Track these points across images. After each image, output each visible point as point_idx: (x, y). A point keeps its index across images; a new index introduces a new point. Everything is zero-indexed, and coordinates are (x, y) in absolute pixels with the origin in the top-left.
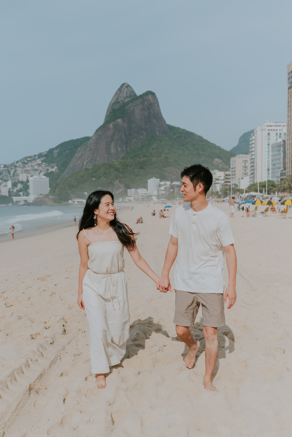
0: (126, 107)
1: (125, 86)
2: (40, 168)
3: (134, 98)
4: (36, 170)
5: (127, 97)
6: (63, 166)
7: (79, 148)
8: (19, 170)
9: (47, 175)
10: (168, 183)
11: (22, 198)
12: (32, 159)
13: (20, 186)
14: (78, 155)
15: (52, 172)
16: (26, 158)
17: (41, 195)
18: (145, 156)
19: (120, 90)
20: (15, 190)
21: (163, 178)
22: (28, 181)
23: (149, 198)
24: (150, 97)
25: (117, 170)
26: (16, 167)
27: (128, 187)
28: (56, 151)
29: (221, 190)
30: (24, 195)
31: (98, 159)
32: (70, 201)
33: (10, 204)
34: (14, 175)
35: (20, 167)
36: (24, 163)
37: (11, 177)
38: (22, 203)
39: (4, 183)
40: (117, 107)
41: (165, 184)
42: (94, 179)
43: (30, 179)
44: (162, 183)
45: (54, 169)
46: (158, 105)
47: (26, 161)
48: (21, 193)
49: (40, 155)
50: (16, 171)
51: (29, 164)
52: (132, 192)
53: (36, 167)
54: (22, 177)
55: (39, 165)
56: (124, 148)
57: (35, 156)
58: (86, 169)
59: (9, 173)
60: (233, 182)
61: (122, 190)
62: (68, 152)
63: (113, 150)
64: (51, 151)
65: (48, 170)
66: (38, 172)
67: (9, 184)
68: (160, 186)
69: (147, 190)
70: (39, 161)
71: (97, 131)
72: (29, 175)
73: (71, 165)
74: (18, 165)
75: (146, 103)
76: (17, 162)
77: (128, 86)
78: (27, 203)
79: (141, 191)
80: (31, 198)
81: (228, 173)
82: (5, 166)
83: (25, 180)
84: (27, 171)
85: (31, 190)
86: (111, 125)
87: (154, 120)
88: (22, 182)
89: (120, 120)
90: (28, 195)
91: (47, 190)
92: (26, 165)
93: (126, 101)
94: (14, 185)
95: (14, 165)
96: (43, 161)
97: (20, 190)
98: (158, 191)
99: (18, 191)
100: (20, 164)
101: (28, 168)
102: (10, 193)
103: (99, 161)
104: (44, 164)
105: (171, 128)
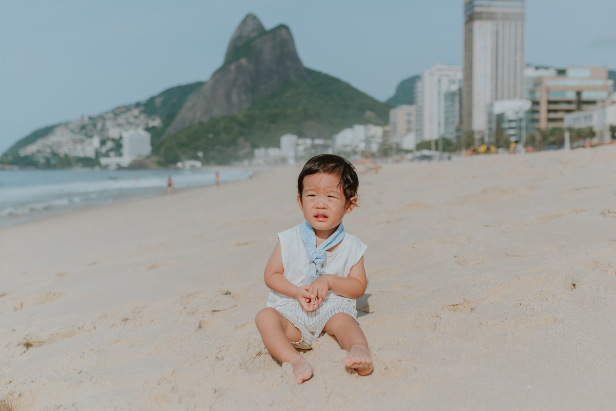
0: (253, 44)
1: (250, 18)
2: (137, 122)
3: (262, 32)
5: (253, 31)
6: (169, 118)
7: (190, 96)
8: (109, 124)
9: (148, 129)
10: (308, 142)
11: (113, 160)
12: (128, 109)
13: (110, 145)
14: (188, 104)
15: (154, 127)
16: (118, 108)
17: (139, 156)
18: (277, 107)
19: (244, 22)
20: (104, 150)
21: (301, 135)
22: (121, 138)
23: (284, 160)
24: (283, 32)
25: (241, 124)
26: (104, 119)
27: (255, 146)
28: (158, 102)
29: (379, 150)
30: (116, 156)
31: (215, 110)
32: (179, 165)
33: (97, 169)
35: (110, 119)
36: (116, 115)
37: (98, 132)
38: (113, 167)
39: (88, 141)
40: (240, 44)
41: (304, 143)
42: (211, 136)
43: (126, 135)
44: (301, 141)
45: (156, 122)
46: (293, 43)
48: (112, 154)
49: (138, 105)
50: (104, 125)
51: (123, 116)
52: (260, 152)
53: (132, 120)
54: (113, 133)
55: (136, 117)
56: (250, 96)
57: (130, 105)
58: (201, 123)
59: (95, 126)
60: (393, 140)
61: (247, 150)
62: (174, 100)
63: (235, 99)
64: (152, 100)
65: (148, 124)
66: (134, 127)
67: (96, 141)
68: (297, 145)
69: (280, 151)
70: (136, 112)
71: (214, 74)
72: (123, 130)
73: (179, 118)
74: (107, 117)
75: (278, 39)
76: (107, 113)
77: (255, 18)
78: (120, 168)
79: (273, 152)
80: (126, 160)
81: (387, 128)
82: (90, 118)
83: (117, 136)
84: (120, 125)
85: (126, 149)
86: (232, 67)
87: (289, 61)
88: (113, 140)
89: (244, 61)
90: (120, 155)
91: (147, 149)
92: (119, 118)
93: (253, 35)
94: (103, 143)
95: (102, 117)
96: (141, 112)
97: (111, 150)
98: (296, 151)
99: (108, 151)
100: (110, 115)
101: (121, 120)
102: (98, 154)
103: (217, 112)
104: (142, 117)
105: (310, 72)
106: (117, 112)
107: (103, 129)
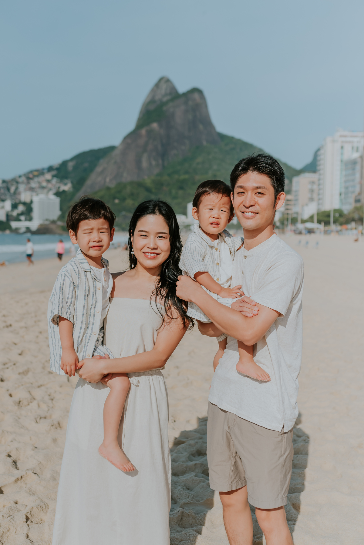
0: (165, 108)
1: (164, 81)
2: (50, 186)
3: (175, 95)
4: (43, 188)
5: (166, 95)
6: (79, 184)
7: (101, 161)
8: (22, 187)
9: (58, 194)
11: (22, 225)
12: (41, 172)
13: (21, 208)
14: (99, 169)
15: (64, 192)
16: (31, 172)
17: (47, 220)
18: (186, 173)
19: (157, 85)
20: (15, 213)
22: (31, 202)
24: (196, 96)
25: (149, 190)
26: (17, 182)
28: (70, 165)
30: (26, 220)
31: (125, 175)
33: (8, 232)
34: (15, 193)
35: (23, 183)
36: (29, 179)
37: (11, 196)
38: (23, 230)
39: (1, 204)
40: (152, 107)
42: (117, 201)
43: (36, 199)
45: (67, 187)
46: (206, 107)
47: (31, 176)
48: (22, 218)
49: (50, 169)
50: (17, 188)
51: (36, 180)
53: (44, 184)
54: (25, 197)
55: (48, 181)
56: (160, 162)
57: (43, 169)
58: (108, 189)
59: (8, 189)
62: (86, 165)
63: (145, 164)
64: (64, 164)
65: (59, 188)
66: (45, 191)
67: (8, 205)
69: (187, 217)
70: (48, 176)
71: (125, 138)
72: (34, 194)
73: (89, 182)
74: (20, 180)
75: (190, 103)
76: (20, 177)
77: (168, 81)
78: (28, 230)
80: (34, 225)
82: (4, 182)
83: (28, 200)
84: (32, 189)
85: (35, 214)
86: (143, 132)
87: (201, 127)
88: (24, 204)
89: (155, 125)
90: (30, 219)
91: (56, 213)
92: (31, 181)
93: (165, 99)
94: (14, 206)
95: (15, 181)
96: (54, 176)
97: (22, 214)
99: (19, 215)
100: (23, 179)
101: (33, 184)
102: (9, 217)
103: (127, 178)
104: (55, 181)
105: (223, 137)
106: (30, 176)
107: (16, 193)
